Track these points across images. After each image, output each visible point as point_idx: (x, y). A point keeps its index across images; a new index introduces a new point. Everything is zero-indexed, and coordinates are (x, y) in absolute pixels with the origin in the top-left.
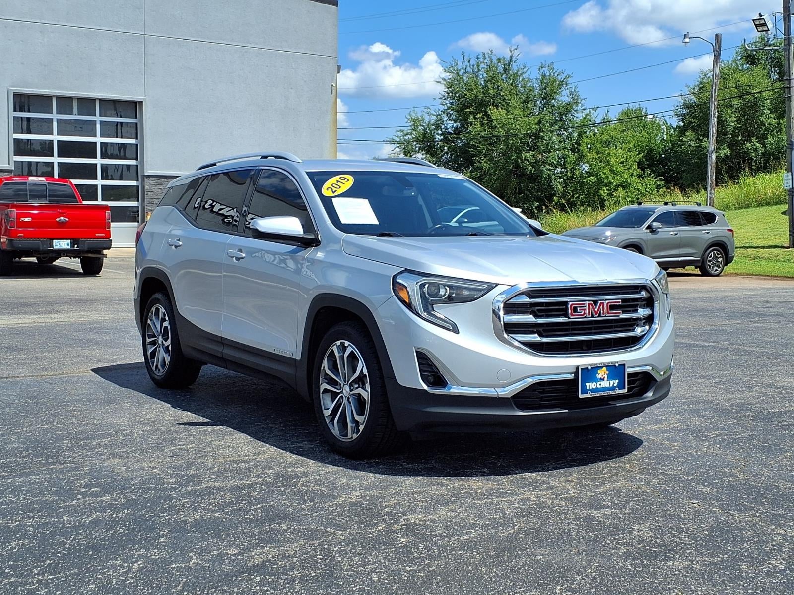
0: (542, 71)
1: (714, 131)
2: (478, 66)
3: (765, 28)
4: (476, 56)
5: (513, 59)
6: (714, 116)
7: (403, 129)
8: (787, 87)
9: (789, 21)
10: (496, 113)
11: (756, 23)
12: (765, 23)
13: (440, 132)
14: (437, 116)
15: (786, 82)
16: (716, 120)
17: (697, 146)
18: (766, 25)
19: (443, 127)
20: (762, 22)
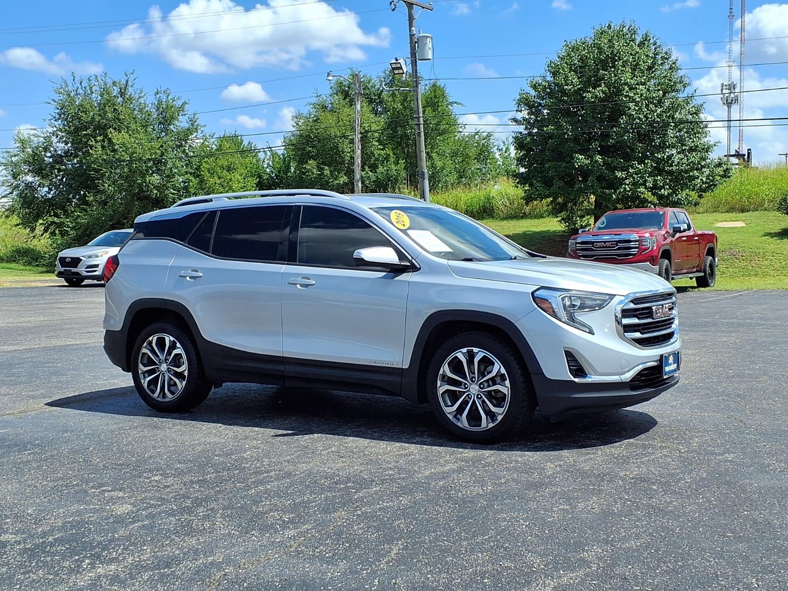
0: (158, 96)
1: (359, 162)
2: (91, 88)
3: (401, 71)
4: (87, 78)
5: (129, 83)
6: (358, 148)
7: (8, 150)
8: (417, 124)
9: (416, 66)
10: (117, 138)
11: (393, 66)
12: (401, 67)
13: (49, 154)
14: (44, 138)
15: (416, 119)
16: (360, 151)
17: (318, 174)
18: (402, 69)
19: (52, 149)
20: (399, 66)
